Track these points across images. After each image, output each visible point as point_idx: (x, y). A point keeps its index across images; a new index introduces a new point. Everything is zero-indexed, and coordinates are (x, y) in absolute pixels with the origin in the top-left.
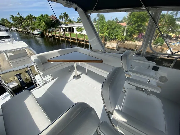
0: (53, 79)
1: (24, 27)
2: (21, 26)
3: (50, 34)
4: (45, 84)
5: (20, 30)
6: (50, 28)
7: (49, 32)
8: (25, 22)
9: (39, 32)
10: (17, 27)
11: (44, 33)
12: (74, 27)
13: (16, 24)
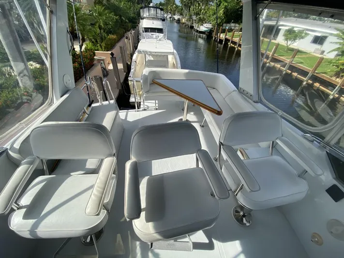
0: (157, 109)
1: (191, 16)
2: (187, 14)
3: (222, 36)
4: (145, 110)
5: (184, 20)
6: (228, 22)
7: (224, 31)
8: (196, 6)
9: (206, 29)
10: (181, 14)
11: (213, 31)
12: (282, 25)
13: (182, 10)
